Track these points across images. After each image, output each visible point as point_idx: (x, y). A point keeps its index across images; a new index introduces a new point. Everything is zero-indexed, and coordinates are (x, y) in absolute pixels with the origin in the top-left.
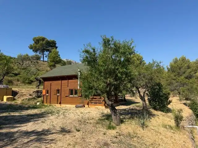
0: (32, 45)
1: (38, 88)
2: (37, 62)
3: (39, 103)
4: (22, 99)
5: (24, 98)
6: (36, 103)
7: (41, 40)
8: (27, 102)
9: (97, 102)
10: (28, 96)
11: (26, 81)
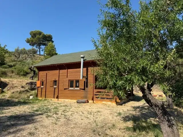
0: (29, 39)
1: (33, 79)
2: (34, 56)
3: (32, 97)
4: (12, 91)
5: (15, 90)
6: (29, 97)
7: (37, 34)
8: (17, 95)
9: (105, 96)
10: (19, 89)
11: (21, 73)
